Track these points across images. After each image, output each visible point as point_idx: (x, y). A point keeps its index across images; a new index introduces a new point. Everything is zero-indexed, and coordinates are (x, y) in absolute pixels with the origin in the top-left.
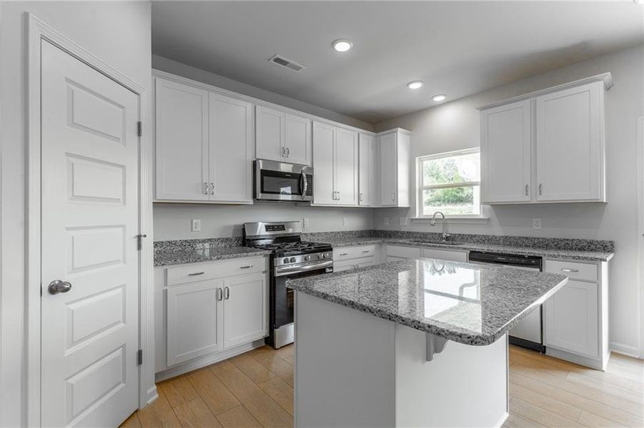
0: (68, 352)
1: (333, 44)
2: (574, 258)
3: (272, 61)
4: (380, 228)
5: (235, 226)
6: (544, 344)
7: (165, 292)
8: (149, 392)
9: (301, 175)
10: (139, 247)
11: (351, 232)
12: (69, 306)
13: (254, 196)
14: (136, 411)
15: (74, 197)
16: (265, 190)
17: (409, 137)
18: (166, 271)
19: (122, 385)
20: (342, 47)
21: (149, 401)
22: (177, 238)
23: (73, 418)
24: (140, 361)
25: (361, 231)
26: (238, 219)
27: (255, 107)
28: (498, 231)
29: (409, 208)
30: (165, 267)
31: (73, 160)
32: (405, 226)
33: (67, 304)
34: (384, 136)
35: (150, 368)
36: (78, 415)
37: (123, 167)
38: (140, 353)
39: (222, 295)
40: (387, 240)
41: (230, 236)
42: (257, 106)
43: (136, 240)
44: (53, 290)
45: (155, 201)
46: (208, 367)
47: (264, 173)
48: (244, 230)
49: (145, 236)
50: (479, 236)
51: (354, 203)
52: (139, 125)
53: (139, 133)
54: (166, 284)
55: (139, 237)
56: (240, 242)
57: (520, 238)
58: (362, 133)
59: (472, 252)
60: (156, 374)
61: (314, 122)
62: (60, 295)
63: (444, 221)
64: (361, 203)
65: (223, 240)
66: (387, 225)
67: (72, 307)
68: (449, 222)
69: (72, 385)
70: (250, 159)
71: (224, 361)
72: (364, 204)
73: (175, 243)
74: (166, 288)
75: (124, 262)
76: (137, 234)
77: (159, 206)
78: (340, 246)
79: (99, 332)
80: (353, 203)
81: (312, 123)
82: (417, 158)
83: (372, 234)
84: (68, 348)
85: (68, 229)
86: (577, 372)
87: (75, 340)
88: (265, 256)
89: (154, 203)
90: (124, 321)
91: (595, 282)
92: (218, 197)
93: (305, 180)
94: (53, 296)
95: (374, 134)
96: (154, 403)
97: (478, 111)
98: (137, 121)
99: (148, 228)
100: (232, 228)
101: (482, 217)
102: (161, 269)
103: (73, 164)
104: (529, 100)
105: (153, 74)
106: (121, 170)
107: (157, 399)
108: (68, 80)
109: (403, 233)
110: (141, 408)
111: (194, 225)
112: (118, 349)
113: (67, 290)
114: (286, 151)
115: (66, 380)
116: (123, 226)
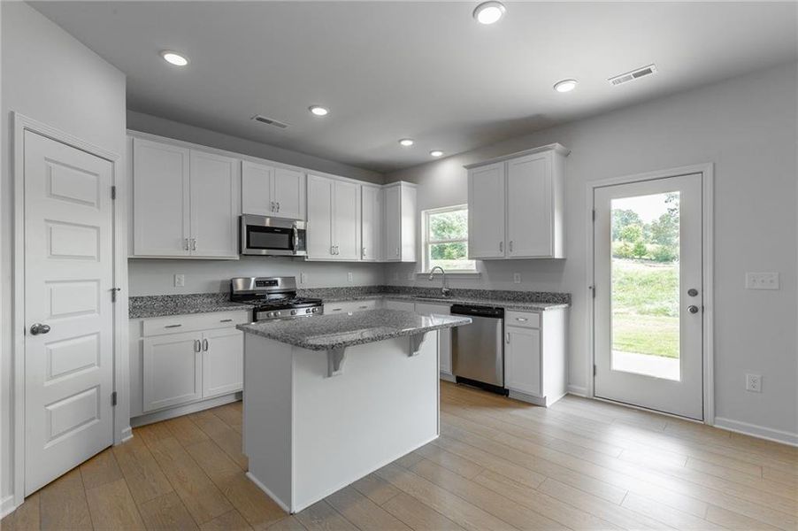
0: (47, 384)
1: (310, 108)
2: (524, 308)
3: (255, 119)
4: (390, 284)
5: (223, 282)
6: (506, 387)
7: (142, 343)
8: (124, 431)
9: (292, 230)
10: (114, 299)
11: (357, 288)
12: (48, 346)
13: (240, 252)
14: (110, 447)
15: (52, 256)
16: (251, 245)
17: (414, 189)
18: (142, 323)
19: (96, 421)
20: (319, 112)
21: (124, 440)
22: (159, 293)
23: (53, 438)
24: (114, 403)
25: (370, 287)
26: (225, 275)
27: (241, 163)
28: (487, 285)
29: (415, 263)
30: (141, 319)
31: (50, 225)
32: (412, 281)
33: (46, 344)
34: (389, 188)
35: (125, 410)
36: (56, 437)
37: (97, 228)
38: (114, 395)
39: (201, 347)
40: (387, 296)
41: (217, 291)
42: (244, 162)
43: (110, 293)
44: (35, 331)
45: (132, 257)
46: (187, 415)
47: (250, 228)
48: (231, 285)
49: (119, 290)
50: (472, 291)
51: (357, 258)
52: (113, 189)
53: (113, 197)
54: (142, 335)
55: (114, 290)
56: (228, 298)
57: (504, 292)
58: (366, 186)
59: (455, 305)
60: (131, 419)
61: (309, 176)
62: (41, 336)
63: (445, 276)
64: (364, 258)
65: (208, 296)
66: (396, 281)
67: (51, 347)
68: (449, 277)
69: (51, 411)
70: (236, 214)
71: (204, 411)
72: (367, 258)
73: (156, 298)
74: (141, 339)
75: (99, 313)
76: (111, 288)
77: (134, 262)
78: (333, 301)
79: (74, 371)
80: (355, 257)
81: (306, 176)
82: (423, 212)
83: (383, 290)
84: (48, 380)
85: (46, 282)
86: (523, 408)
87: (53, 374)
88: (249, 309)
89: (129, 259)
90: (99, 365)
91: (537, 329)
92: (201, 252)
93: (296, 235)
94: (33, 336)
95: (380, 186)
96: (128, 441)
97: (465, 169)
98: (111, 185)
99: (123, 282)
100: (219, 285)
101: (476, 272)
102: (137, 322)
103: (51, 228)
104: (503, 163)
105: (127, 133)
106: (95, 231)
107: (131, 439)
108: (46, 159)
109: (410, 288)
110: (116, 444)
111: (177, 280)
112: (91, 388)
113: (47, 331)
114: (276, 206)
115: (46, 406)
116: (98, 281)
